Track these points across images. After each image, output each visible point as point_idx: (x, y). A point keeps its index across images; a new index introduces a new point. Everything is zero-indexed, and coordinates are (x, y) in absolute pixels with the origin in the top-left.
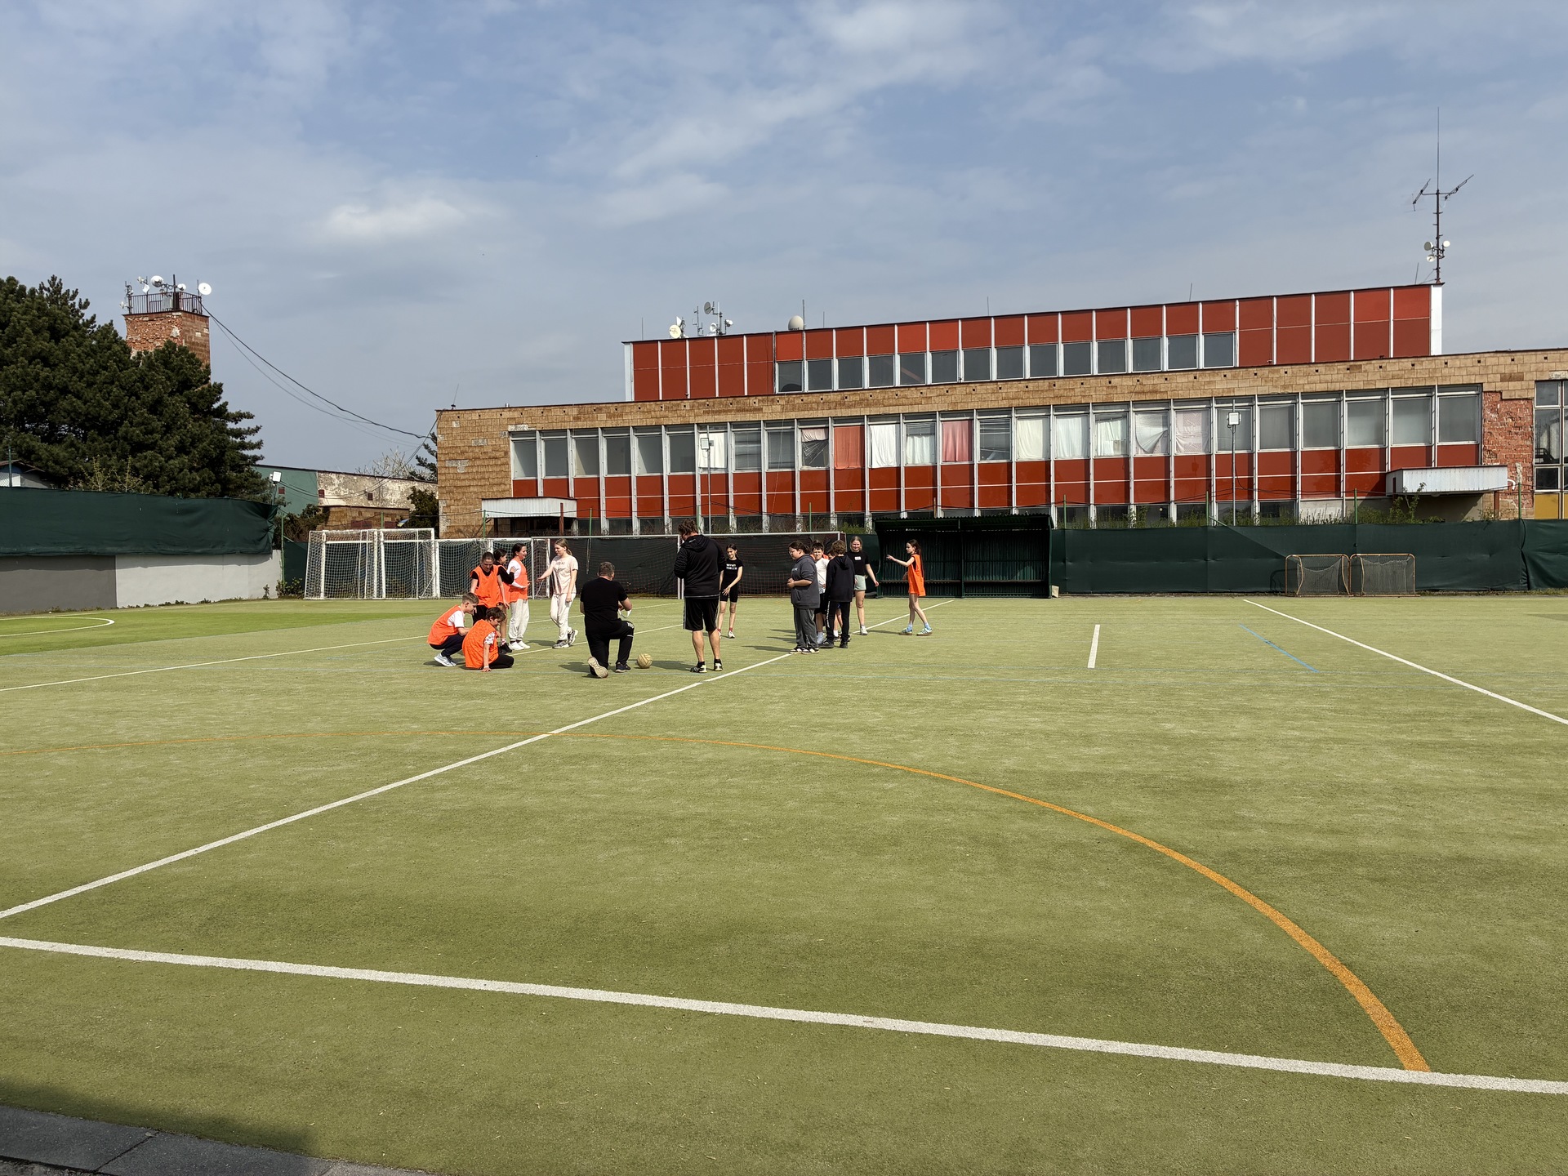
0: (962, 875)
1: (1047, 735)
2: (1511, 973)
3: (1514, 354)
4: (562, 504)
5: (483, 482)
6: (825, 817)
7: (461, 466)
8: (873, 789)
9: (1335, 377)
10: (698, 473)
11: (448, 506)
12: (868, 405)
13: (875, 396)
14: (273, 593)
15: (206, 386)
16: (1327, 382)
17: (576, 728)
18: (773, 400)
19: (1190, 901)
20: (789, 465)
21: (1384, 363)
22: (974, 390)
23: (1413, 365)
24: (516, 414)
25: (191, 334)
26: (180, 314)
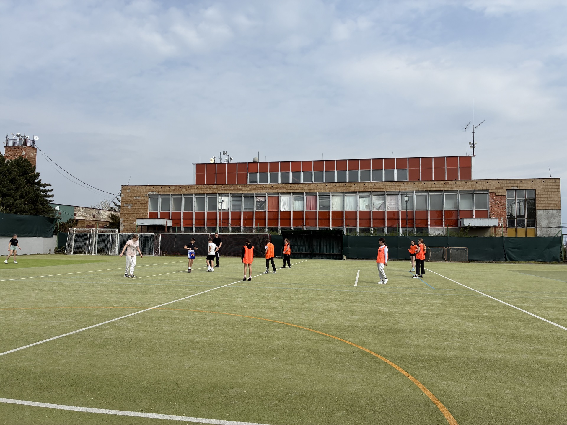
0: (302, 365)
1: (338, 311)
2: (499, 404)
3: (499, 180)
4: (166, 221)
5: (137, 212)
6: (253, 342)
7: (130, 207)
8: (272, 331)
9: (440, 186)
10: (218, 211)
11: (124, 221)
12: (280, 189)
13: (283, 186)
14: (53, 251)
15: (33, 173)
16: (438, 187)
17: (162, 306)
18: (246, 186)
19: (385, 376)
20: (251, 209)
21: (457, 182)
22: (317, 185)
23: (466, 183)
24: (151, 188)
25: (29, 154)
26: (26, 147)
